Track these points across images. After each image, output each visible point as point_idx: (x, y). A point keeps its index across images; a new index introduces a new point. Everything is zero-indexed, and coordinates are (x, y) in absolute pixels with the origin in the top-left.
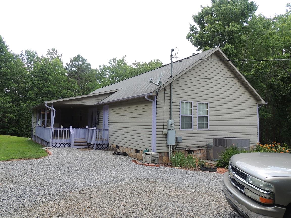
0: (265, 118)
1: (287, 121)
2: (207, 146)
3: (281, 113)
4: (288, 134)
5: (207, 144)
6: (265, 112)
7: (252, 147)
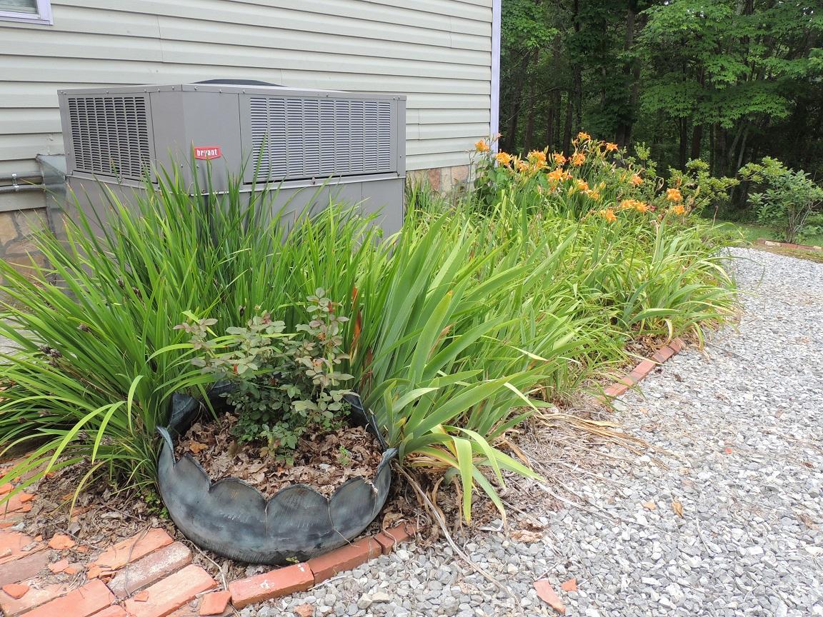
0: (530, 43)
1: (604, 72)
2: (40, 180)
3: (588, 39)
4: (601, 123)
5: (36, 160)
6: (533, 18)
7: (455, 173)
